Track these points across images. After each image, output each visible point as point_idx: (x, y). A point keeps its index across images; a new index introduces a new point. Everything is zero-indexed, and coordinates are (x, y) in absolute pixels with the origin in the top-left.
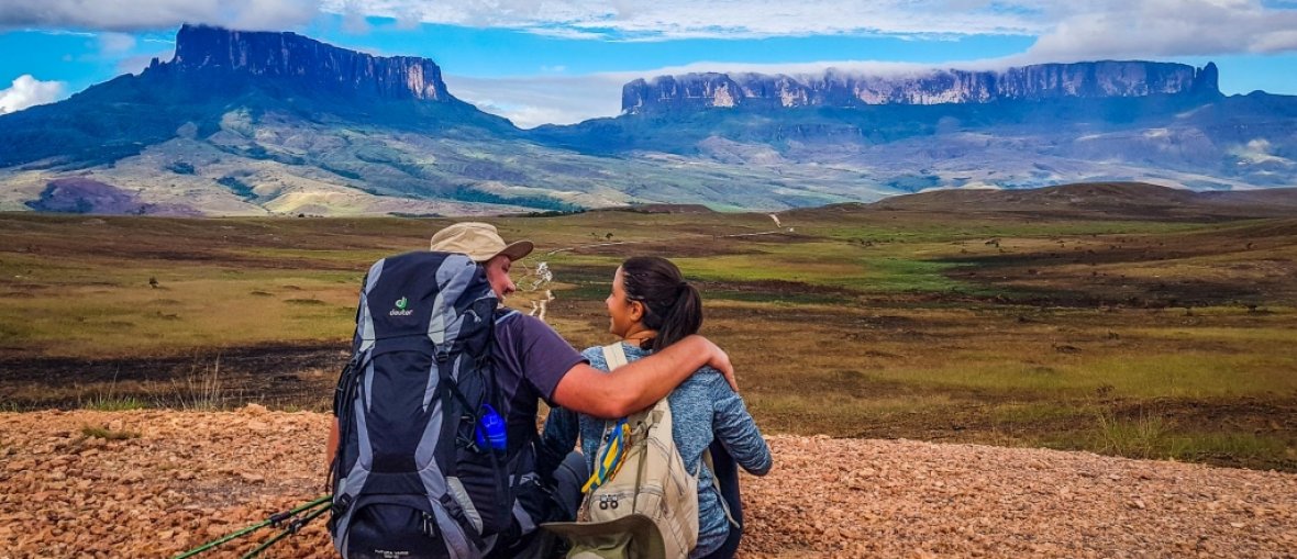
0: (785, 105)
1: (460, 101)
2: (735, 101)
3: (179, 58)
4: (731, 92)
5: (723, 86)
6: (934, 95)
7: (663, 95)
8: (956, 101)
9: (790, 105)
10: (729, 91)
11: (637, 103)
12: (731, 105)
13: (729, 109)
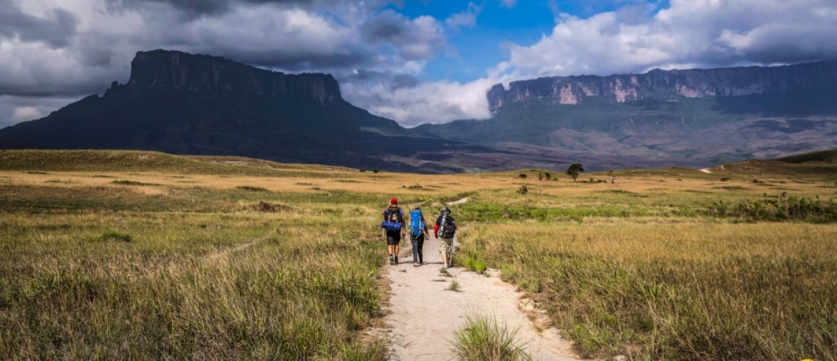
0: (619, 101)
1: (357, 108)
2: (578, 99)
3: (133, 81)
4: (574, 92)
5: (567, 87)
6: (742, 87)
7: (518, 96)
8: (761, 92)
9: (623, 100)
10: (572, 91)
11: (498, 104)
12: (575, 102)
13: (573, 105)
